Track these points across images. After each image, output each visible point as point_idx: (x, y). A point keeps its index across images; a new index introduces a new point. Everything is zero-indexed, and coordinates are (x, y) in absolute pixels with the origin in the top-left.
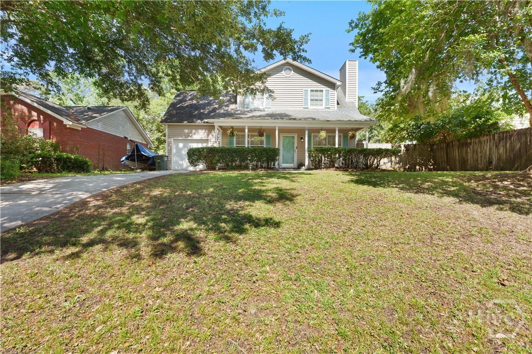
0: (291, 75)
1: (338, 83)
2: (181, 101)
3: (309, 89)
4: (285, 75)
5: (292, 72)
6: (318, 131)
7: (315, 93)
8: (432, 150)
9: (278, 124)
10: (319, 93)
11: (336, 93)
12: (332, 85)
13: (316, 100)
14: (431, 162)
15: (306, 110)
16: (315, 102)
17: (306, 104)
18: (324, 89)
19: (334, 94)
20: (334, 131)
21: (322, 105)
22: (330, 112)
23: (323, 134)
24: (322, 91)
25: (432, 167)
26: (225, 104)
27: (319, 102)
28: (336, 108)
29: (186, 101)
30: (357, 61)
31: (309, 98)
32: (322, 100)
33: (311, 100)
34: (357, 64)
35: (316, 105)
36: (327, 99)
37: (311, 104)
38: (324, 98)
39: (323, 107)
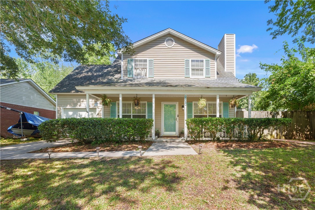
0: (172, 46)
1: (218, 53)
2: (77, 73)
3: (190, 60)
4: (167, 46)
5: (174, 42)
6: (197, 99)
7: (195, 63)
8: (308, 117)
9: (154, 92)
10: (200, 63)
11: (216, 63)
12: (212, 56)
13: (196, 70)
14: (308, 129)
15: (187, 79)
16: (195, 72)
17: (187, 73)
18: (204, 59)
19: (214, 64)
20: (214, 99)
21: (203, 74)
22: (210, 81)
23: (203, 103)
24: (202, 61)
25: (308, 133)
26: (111, 74)
27: (200, 72)
28: (216, 78)
29: (82, 73)
30: (235, 35)
31: (190, 68)
32: (203, 70)
33: (193, 70)
34: (235, 38)
35: (197, 74)
36: (208, 69)
37: (192, 74)
38: (204, 68)
39: (204, 77)
